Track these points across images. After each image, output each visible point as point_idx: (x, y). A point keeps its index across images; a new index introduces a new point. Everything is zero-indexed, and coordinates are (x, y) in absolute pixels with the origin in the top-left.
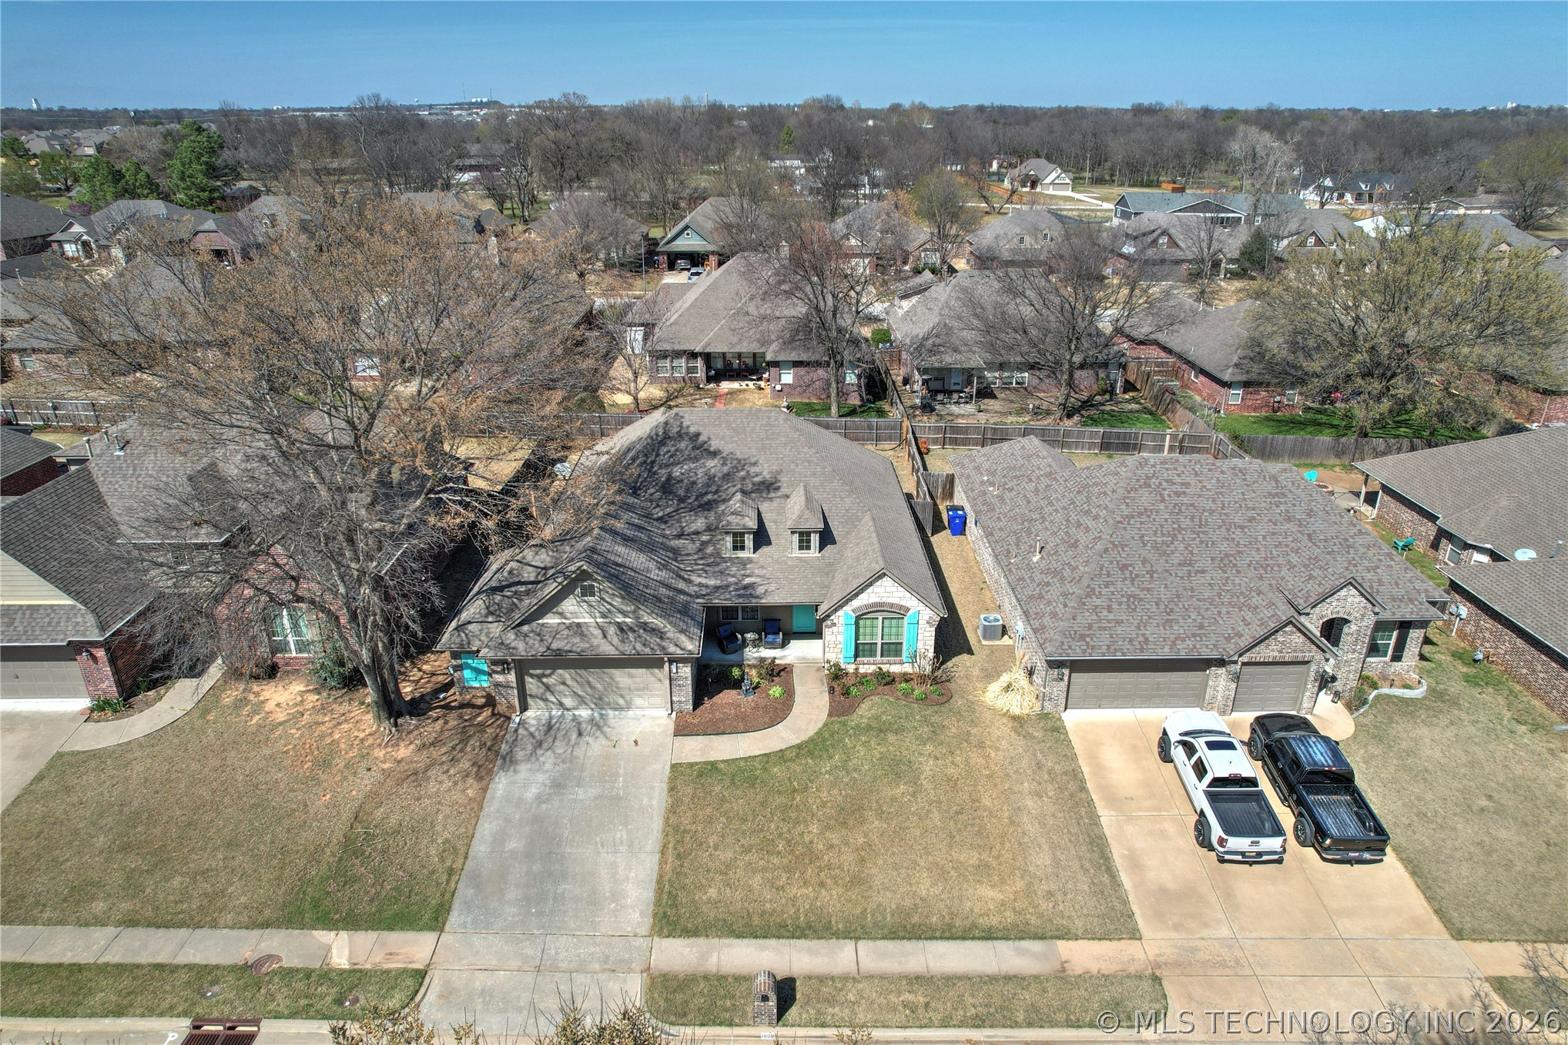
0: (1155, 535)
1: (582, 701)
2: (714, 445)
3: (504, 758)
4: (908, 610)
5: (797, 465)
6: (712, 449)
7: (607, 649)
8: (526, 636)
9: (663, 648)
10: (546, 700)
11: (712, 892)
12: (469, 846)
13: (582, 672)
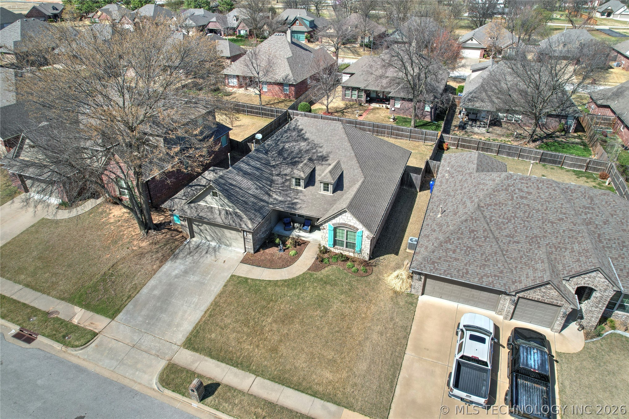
0: (499, 217)
1: (213, 239)
2: (307, 136)
3: (174, 256)
4: (358, 229)
5: (339, 151)
6: (305, 137)
7: (219, 220)
8: (192, 208)
9: (240, 225)
10: (201, 235)
11: (213, 335)
12: (141, 288)
13: (213, 227)
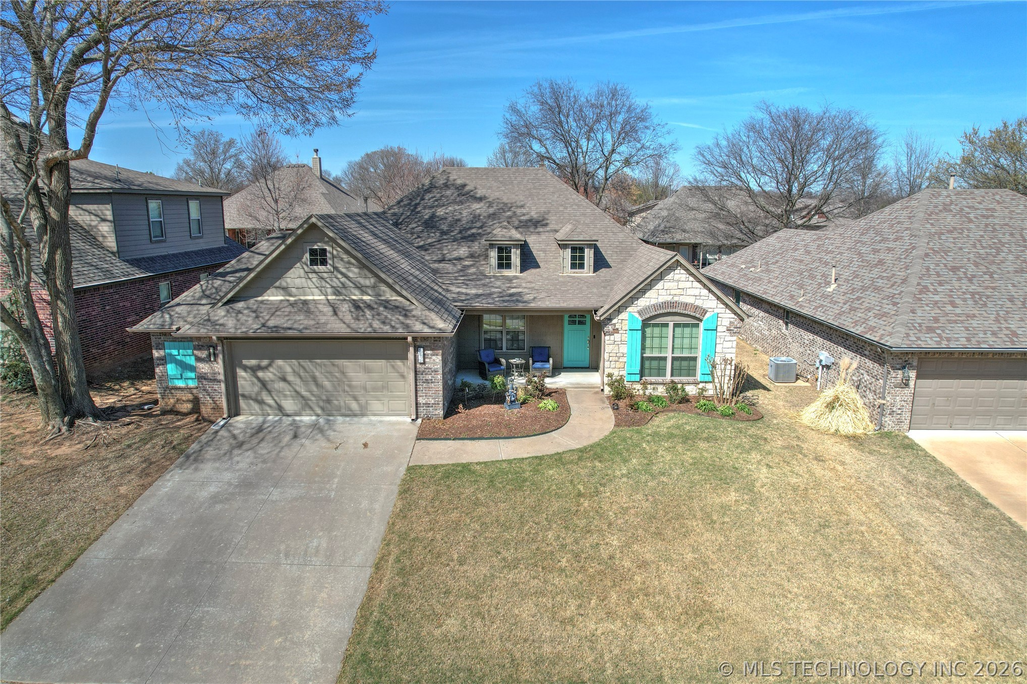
1: (306, 405)
2: (480, 193)
3: (188, 457)
4: (705, 312)
5: (566, 208)
6: (478, 196)
7: (337, 327)
8: (240, 312)
9: (407, 326)
10: (261, 402)
12: (82, 550)
13: (306, 363)
